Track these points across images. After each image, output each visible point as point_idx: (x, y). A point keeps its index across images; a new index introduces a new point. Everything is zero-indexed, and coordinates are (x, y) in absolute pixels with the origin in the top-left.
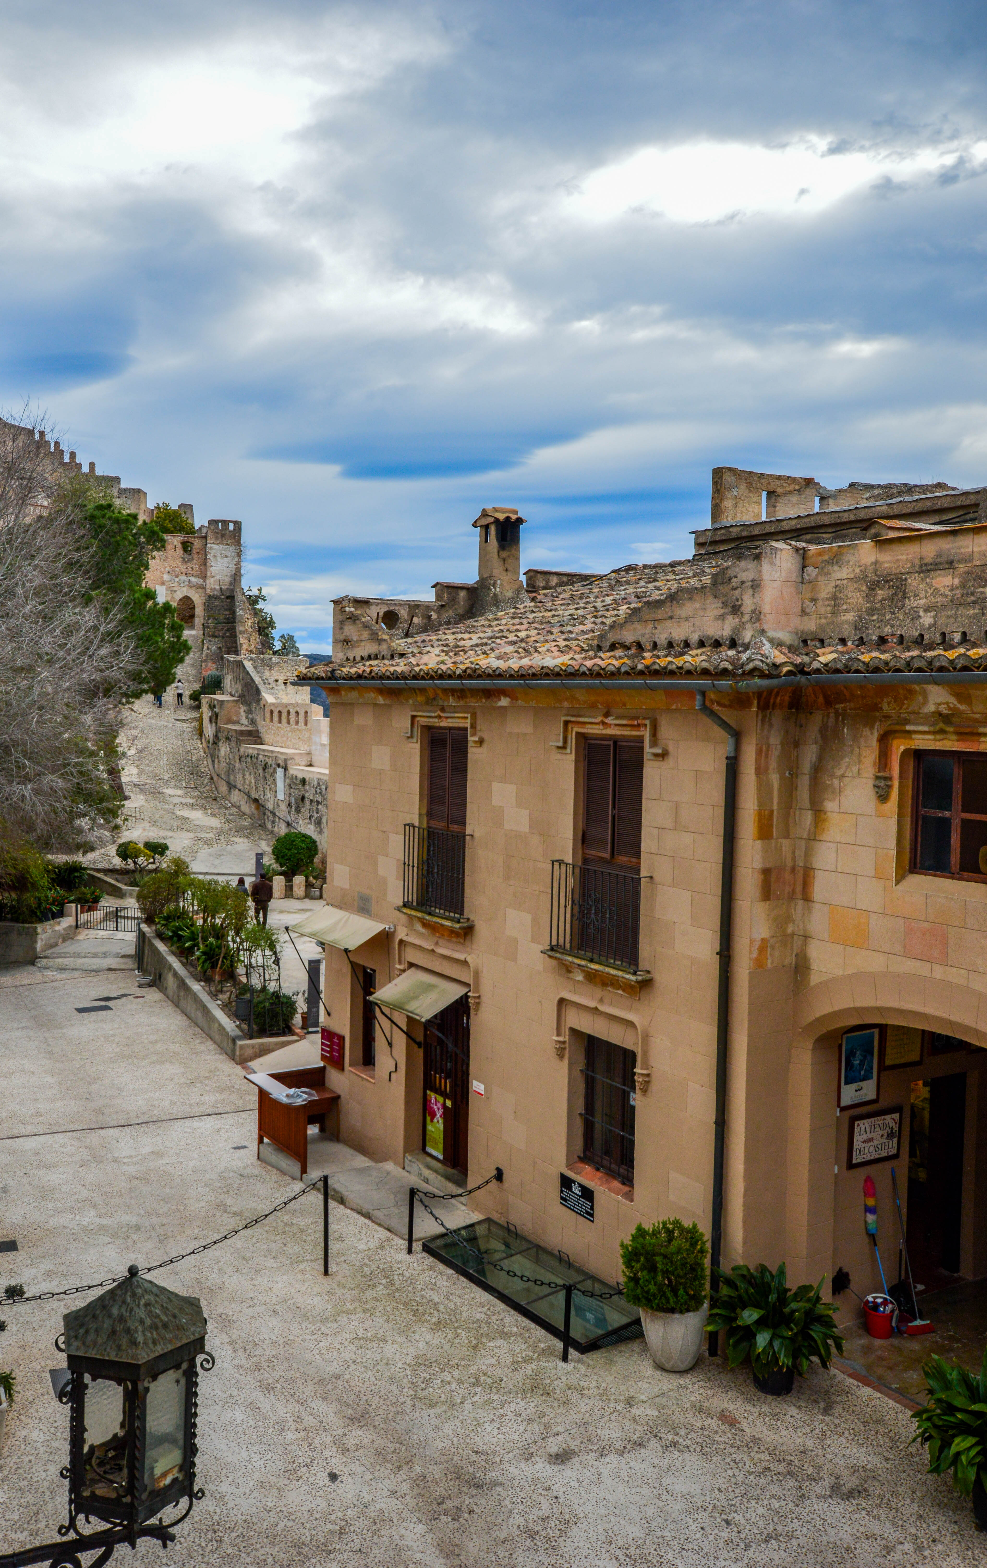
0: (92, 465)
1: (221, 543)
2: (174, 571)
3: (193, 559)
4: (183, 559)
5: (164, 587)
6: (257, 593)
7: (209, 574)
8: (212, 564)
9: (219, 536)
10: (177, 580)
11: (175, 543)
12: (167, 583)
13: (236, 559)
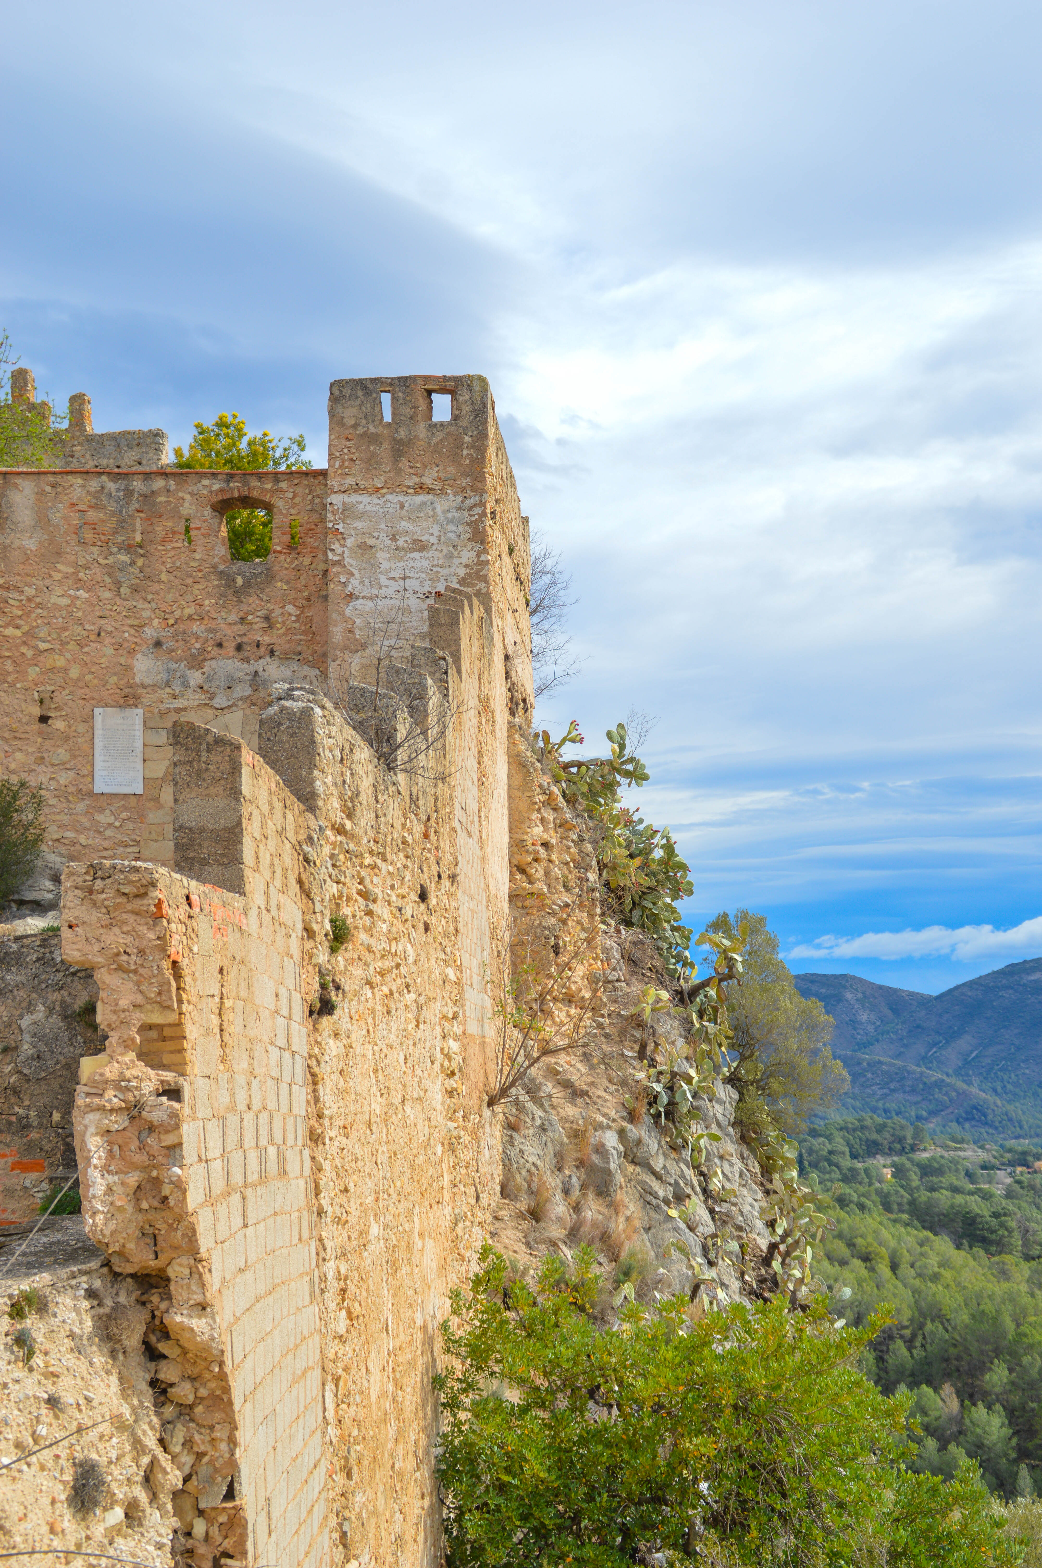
0: (78, 403)
1: (395, 487)
2: (183, 637)
3: (270, 577)
4: (228, 579)
5: (137, 715)
6: (603, 750)
7: (337, 634)
8: (354, 585)
9: (384, 450)
10: (195, 677)
11: (187, 509)
12: (147, 698)
13: (468, 555)
